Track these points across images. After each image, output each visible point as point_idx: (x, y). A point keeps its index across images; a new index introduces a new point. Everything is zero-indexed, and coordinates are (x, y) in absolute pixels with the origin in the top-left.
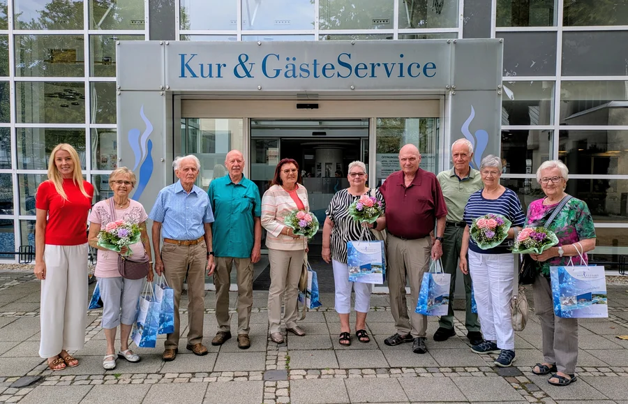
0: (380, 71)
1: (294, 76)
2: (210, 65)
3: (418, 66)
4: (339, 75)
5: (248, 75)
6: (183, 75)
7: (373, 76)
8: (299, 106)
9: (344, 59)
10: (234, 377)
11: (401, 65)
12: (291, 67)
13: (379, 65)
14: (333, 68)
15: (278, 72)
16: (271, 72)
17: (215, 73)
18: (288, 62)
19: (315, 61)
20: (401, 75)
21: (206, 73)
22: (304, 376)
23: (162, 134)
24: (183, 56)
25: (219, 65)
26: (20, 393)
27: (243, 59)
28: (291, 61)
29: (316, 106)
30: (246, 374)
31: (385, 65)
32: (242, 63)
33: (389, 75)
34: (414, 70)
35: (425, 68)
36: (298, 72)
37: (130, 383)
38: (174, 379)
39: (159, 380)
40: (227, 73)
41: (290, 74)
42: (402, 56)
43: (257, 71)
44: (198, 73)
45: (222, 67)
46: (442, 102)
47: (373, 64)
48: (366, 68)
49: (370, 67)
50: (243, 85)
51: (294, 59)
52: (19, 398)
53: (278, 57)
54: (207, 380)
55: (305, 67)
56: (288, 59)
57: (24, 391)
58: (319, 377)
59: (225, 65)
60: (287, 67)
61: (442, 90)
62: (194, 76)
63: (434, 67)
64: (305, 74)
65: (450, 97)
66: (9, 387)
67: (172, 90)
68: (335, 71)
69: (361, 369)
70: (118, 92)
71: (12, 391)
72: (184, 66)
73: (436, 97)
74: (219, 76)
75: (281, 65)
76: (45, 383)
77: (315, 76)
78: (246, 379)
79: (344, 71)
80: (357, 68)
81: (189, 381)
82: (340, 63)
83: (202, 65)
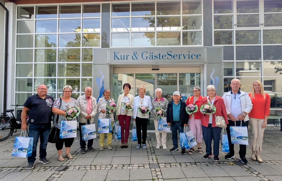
0: (182, 57)
1: (152, 59)
2: (124, 56)
3: (195, 55)
4: (168, 58)
5: (137, 58)
6: (115, 59)
7: (179, 58)
8: (153, 69)
9: (170, 53)
10: (139, 167)
11: (189, 55)
12: (151, 56)
13: (181, 55)
14: (166, 56)
15: (147, 57)
16: (145, 58)
17: (125, 58)
19: (160, 54)
20: (189, 58)
21: (123, 58)
22: (165, 166)
23: (107, 79)
24: (115, 53)
25: (127, 56)
26: (60, 173)
27: (135, 53)
28: (151, 54)
29: (158, 69)
30: (143, 165)
31: (184, 55)
32: (135, 55)
33: (185, 58)
34: (193, 57)
35: (197, 56)
36: (154, 57)
37: (100, 169)
38: (116, 167)
39: (111, 168)
40: (130, 58)
41: (151, 58)
42: (189, 52)
43: (140, 57)
44: (120, 58)
45: (128, 56)
46: (202, 68)
48: (177, 56)
49: (178, 56)
50: (135, 62)
51: (152, 53)
52: (60, 176)
53: (147, 52)
54: (129, 168)
55: (156, 56)
56: (150, 53)
57: (61, 173)
58: (171, 167)
59: (129, 56)
60: (150, 56)
61: (202, 64)
62: (119, 59)
63: (200, 55)
64: (156, 58)
65: (206, 65)
66: (56, 171)
67: (111, 64)
68: (166, 57)
69: (186, 163)
70: (93, 65)
71: (57, 172)
72: (115, 56)
73: (199, 66)
74: (127, 59)
75: (148, 55)
76: (69, 169)
77: (160, 59)
78: (143, 167)
79: (170, 57)
80: (174, 56)
81: (122, 169)
82: (168, 54)
83: (121, 56)
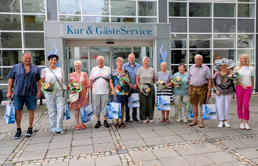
0: (134, 32)
1: (107, 33)
2: (78, 30)
3: (146, 31)
4: (121, 33)
5: (91, 33)
6: (68, 33)
7: (132, 34)
8: (107, 43)
9: (123, 28)
11: (141, 30)
12: (106, 31)
14: (119, 31)
15: (101, 32)
16: (99, 32)
18: (104, 29)
19: (114, 29)
20: (141, 34)
21: (77, 32)
23: (61, 53)
24: (68, 26)
25: (81, 30)
27: (89, 27)
28: (106, 29)
29: (113, 43)
32: (89, 29)
33: (137, 34)
34: (145, 32)
35: (148, 32)
36: (108, 32)
40: (84, 32)
41: (105, 33)
42: (141, 28)
43: (94, 32)
44: (74, 32)
46: (153, 42)
47: (132, 30)
48: (130, 31)
49: (131, 31)
50: (90, 36)
53: (101, 27)
55: (110, 31)
56: (105, 28)
59: (83, 30)
60: (104, 31)
61: (154, 39)
62: (72, 33)
63: (151, 31)
64: (110, 33)
65: (156, 41)
67: (64, 38)
68: (120, 32)
70: (45, 39)
72: (69, 30)
74: (81, 33)
75: (102, 30)
77: (114, 34)
79: (123, 32)
80: (127, 31)
82: (122, 29)
83: (75, 30)
